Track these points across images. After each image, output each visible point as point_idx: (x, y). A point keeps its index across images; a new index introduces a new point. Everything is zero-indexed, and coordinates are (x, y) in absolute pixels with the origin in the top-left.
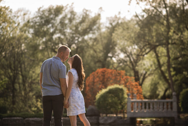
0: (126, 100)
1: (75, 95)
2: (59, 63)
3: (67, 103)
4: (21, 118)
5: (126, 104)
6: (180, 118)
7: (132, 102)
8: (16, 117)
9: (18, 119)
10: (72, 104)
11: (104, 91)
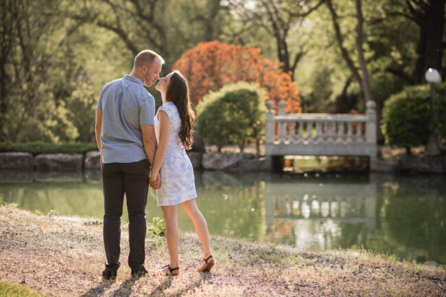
0: (263, 118)
1: (175, 160)
2: (139, 90)
3: (157, 178)
4: (26, 154)
5: (262, 126)
6: (383, 159)
7: (277, 123)
8: (17, 151)
9: (21, 157)
10: (167, 180)
11: (213, 97)
